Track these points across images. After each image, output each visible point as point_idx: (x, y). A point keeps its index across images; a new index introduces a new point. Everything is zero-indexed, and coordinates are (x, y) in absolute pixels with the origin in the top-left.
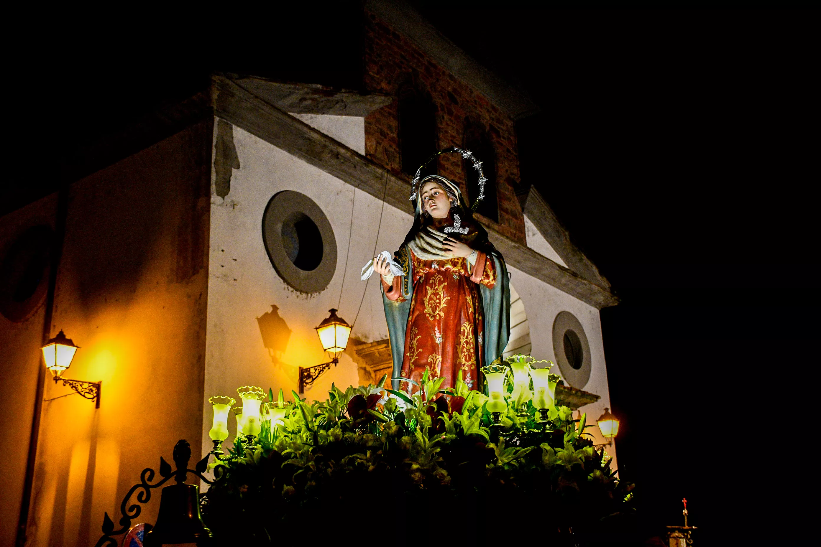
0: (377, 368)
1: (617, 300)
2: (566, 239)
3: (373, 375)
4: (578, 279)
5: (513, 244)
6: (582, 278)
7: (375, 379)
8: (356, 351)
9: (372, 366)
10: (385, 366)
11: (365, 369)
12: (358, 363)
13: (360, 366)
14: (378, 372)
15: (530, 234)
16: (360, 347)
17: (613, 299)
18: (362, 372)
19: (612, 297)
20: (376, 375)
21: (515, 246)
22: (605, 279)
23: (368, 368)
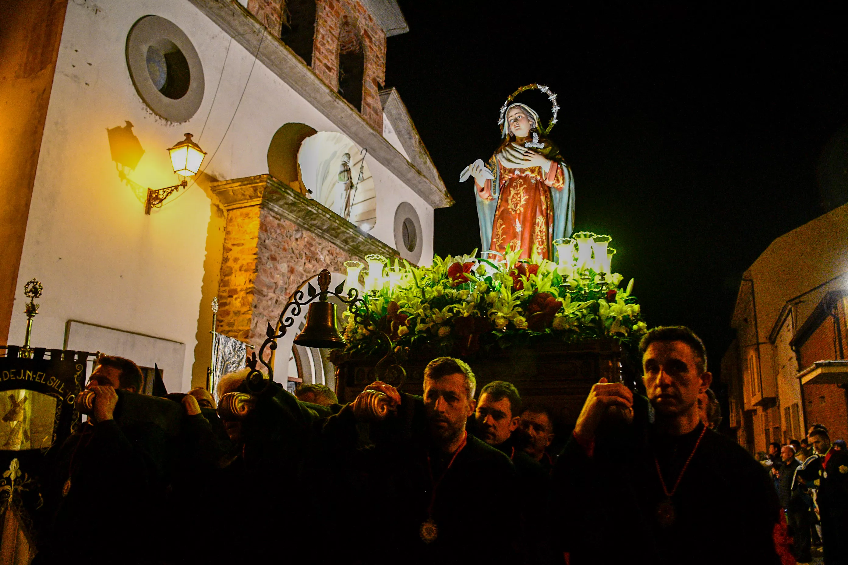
0: (231, 207)
1: (449, 202)
3: (225, 213)
4: (421, 176)
5: (372, 131)
6: (424, 176)
7: (227, 218)
8: (211, 187)
9: (225, 205)
10: (238, 206)
11: (218, 206)
12: (211, 199)
13: (214, 203)
14: (231, 212)
15: (387, 130)
16: (215, 184)
17: (446, 200)
18: (216, 208)
19: (446, 199)
20: (228, 215)
21: (372, 134)
22: (442, 183)
23: (221, 206)
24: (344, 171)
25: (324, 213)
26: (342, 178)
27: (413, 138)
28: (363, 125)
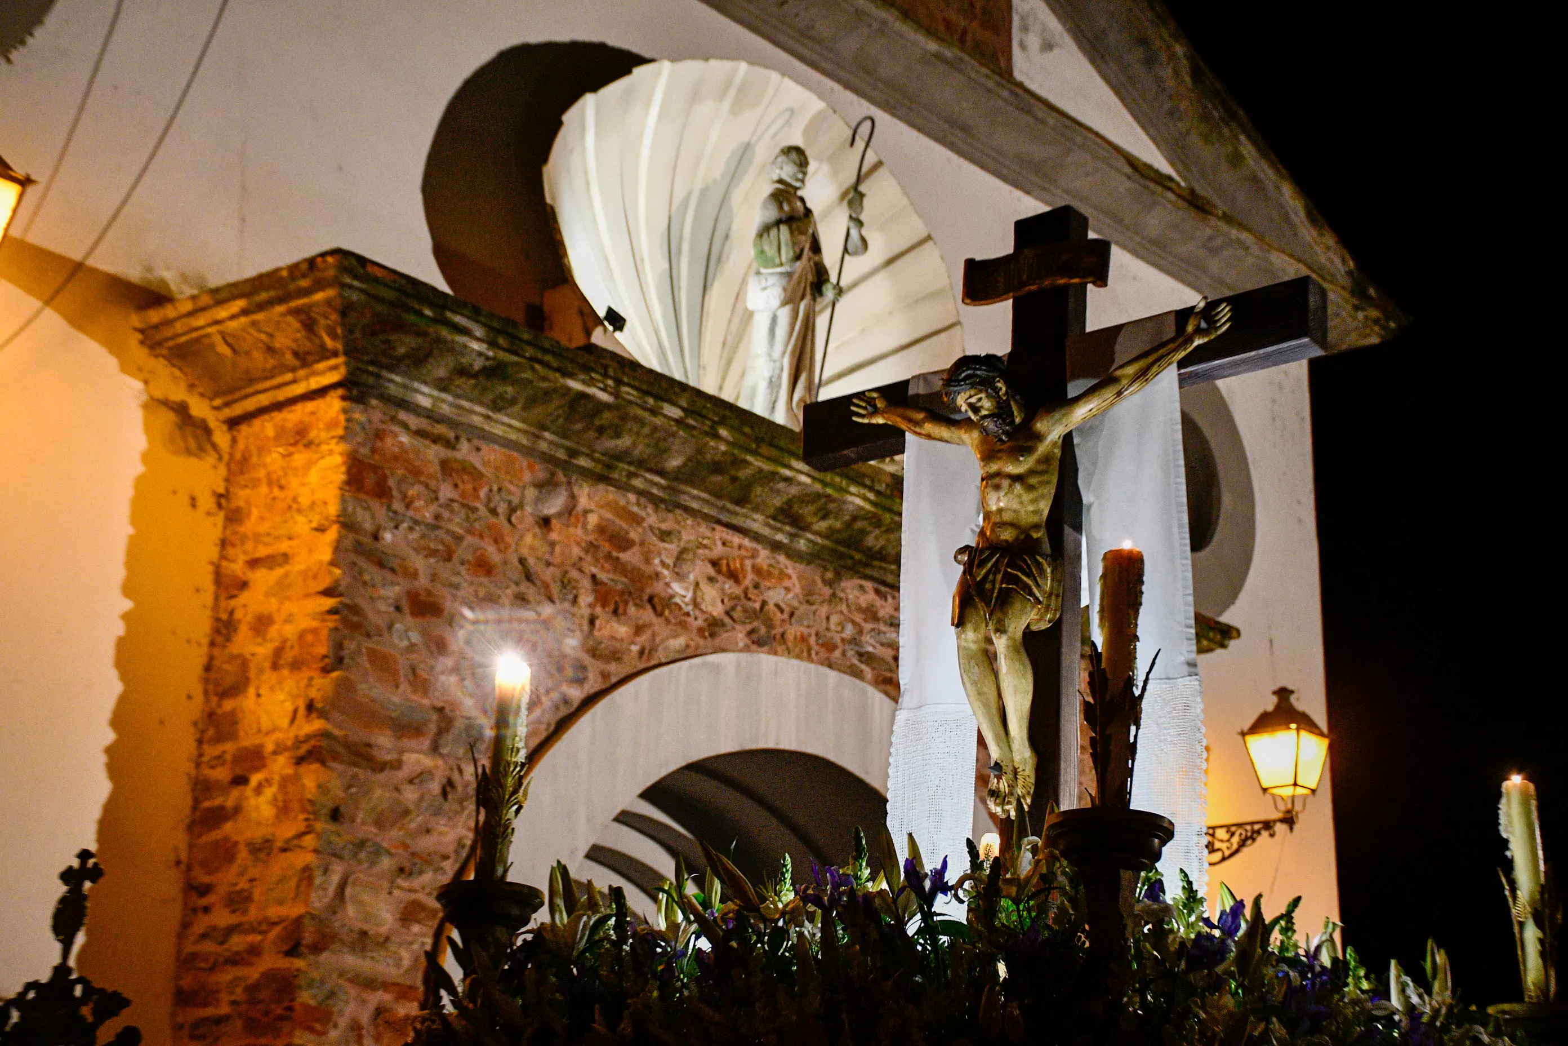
0: (238, 409)
1: (1376, 322)
2: (1176, 73)
3: (221, 437)
4: (1213, 221)
5: (933, 46)
6: (1228, 219)
7: (231, 455)
8: (142, 331)
9: (217, 402)
10: (264, 400)
11: (181, 409)
12: (146, 382)
13: (159, 394)
14: (244, 429)
15: (1033, 41)
16: (155, 316)
17: (1360, 315)
18: (169, 417)
19: (1356, 308)
20: (234, 441)
21: (937, 56)
22: (1330, 240)
23: (199, 408)
24: (778, 223)
25: (651, 401)
26: (771, 251)
27: (1163, 57)
28: (884, 23)
